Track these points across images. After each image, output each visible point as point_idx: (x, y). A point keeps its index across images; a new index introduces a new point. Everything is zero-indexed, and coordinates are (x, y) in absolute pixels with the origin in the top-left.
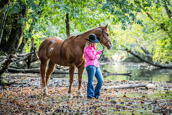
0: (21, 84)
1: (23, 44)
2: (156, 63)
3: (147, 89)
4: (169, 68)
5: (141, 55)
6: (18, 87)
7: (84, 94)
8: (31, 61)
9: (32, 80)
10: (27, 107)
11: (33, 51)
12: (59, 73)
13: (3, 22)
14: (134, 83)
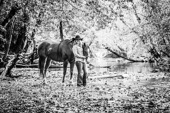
0: (26, 76)
1: (27, 46)
2: (130, 58)
3: (123, 78)
4: (140, 61)
5: (118, 52)
6: (24, 79)
7: (74, 83)
8: (34, 58)
9: (34, 73)
10: (31, 94)
11: (35, 51)
12: (56, 67)
13: (12, 29)
14: (113, 74)
